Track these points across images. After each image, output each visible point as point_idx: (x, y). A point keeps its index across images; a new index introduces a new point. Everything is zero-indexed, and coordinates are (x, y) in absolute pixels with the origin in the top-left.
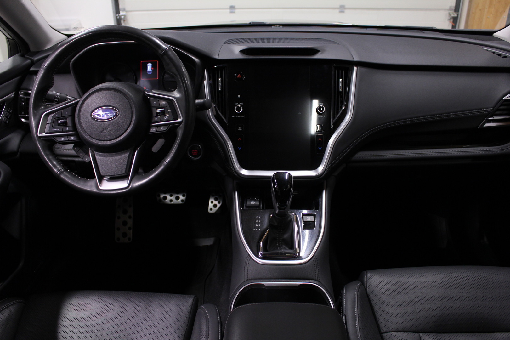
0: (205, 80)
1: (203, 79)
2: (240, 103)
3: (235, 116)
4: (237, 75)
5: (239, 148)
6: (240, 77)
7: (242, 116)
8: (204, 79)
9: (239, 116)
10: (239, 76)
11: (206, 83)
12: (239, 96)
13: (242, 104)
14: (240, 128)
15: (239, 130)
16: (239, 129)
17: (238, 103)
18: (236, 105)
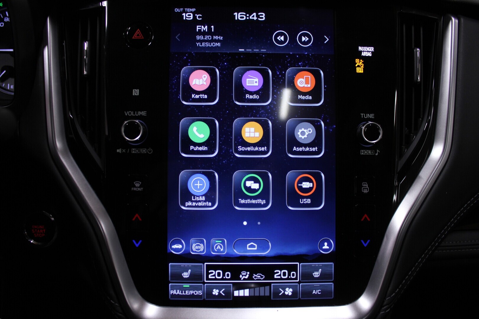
0: (47, 44)
1: (43, 42)
2: (140, 113)
3: (124, 151)
4: (132, 32)
5: (134, 241)
6: (141, 37)
7: (144, 151)
8: (45, 43)
9: (134, 151)
10: (138, 35)
11: (48, 54)
12: (136, 92)
13: (143, 113)
14: (137, 185)
15: (135, 189)
16: (135, 186)
17: (132, 113)
18: (127, 118)
